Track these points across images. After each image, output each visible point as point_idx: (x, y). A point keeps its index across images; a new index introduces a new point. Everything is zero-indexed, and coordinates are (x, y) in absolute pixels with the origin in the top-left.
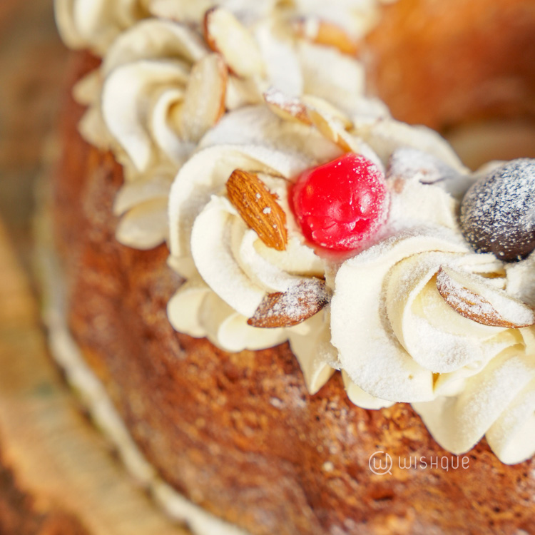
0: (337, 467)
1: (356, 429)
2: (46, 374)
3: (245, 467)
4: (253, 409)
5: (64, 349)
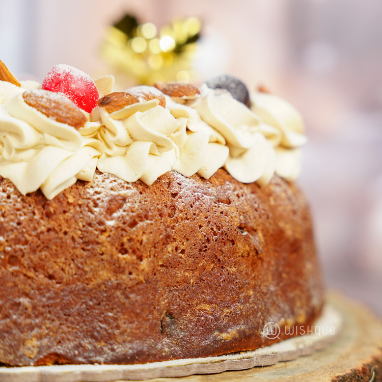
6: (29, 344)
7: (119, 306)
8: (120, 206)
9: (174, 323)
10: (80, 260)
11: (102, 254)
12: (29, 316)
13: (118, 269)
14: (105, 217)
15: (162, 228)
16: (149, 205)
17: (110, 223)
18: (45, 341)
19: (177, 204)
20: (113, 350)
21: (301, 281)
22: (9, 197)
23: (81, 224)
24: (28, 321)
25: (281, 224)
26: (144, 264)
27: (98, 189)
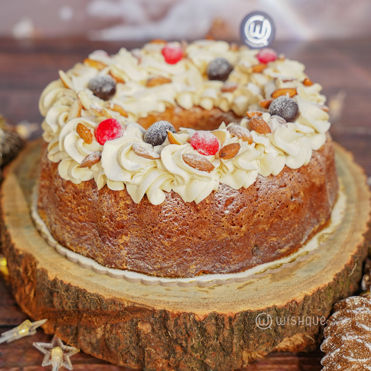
0: (106, 217)
1: (112, 201)
2: (30, 223)
3: (82, 228)
4: (83, 204)
5: (35, 215)
6: (191, 268)
7: (232, 249)
8: (231, 202)
9: (258, 249)
10: (213, 229)
11: (223, 226)
12: (191, 256)
13: (231, 233)
14: (224, 209)
15: (252, 208)
16: (245, 199)
17: (227, 212)
18: (199, 266)
19: (259, 194)
20: (230, 268)
21: (323, 204)
22: (178, 203)
23: (212, 213)
24: (191, 258)
25: (313, 180)
26: (244, 228)
27: (220, 195)
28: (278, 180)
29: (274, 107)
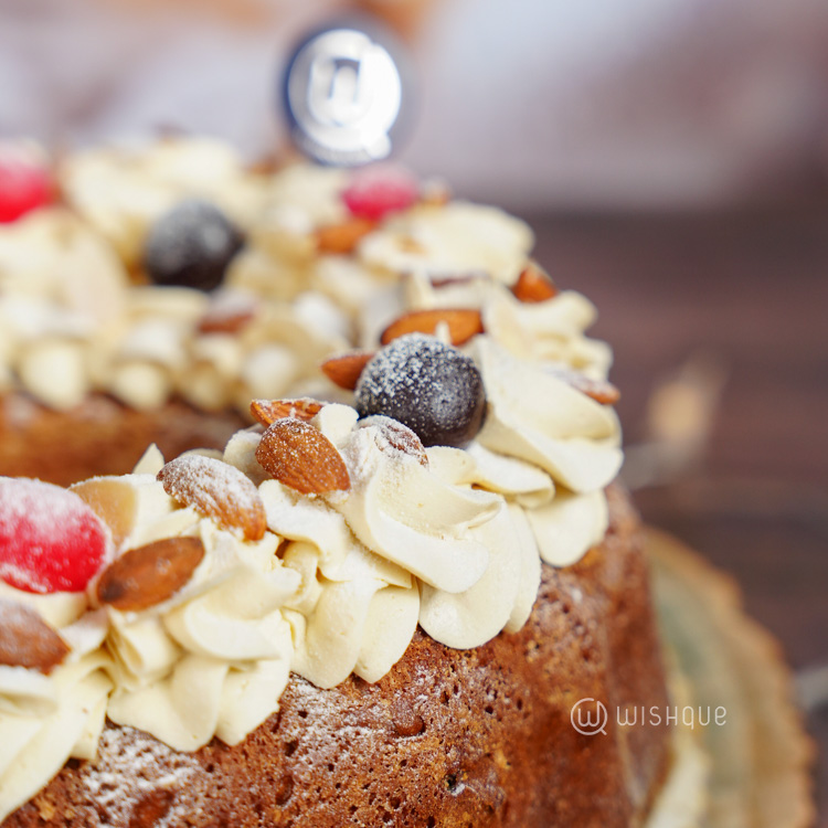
8: (163, 813)
16: (229, 795)
19: (296, 770)
25: (554, 699)
27: (108, 778)
28: (386, 703)
29: (376, 379)
